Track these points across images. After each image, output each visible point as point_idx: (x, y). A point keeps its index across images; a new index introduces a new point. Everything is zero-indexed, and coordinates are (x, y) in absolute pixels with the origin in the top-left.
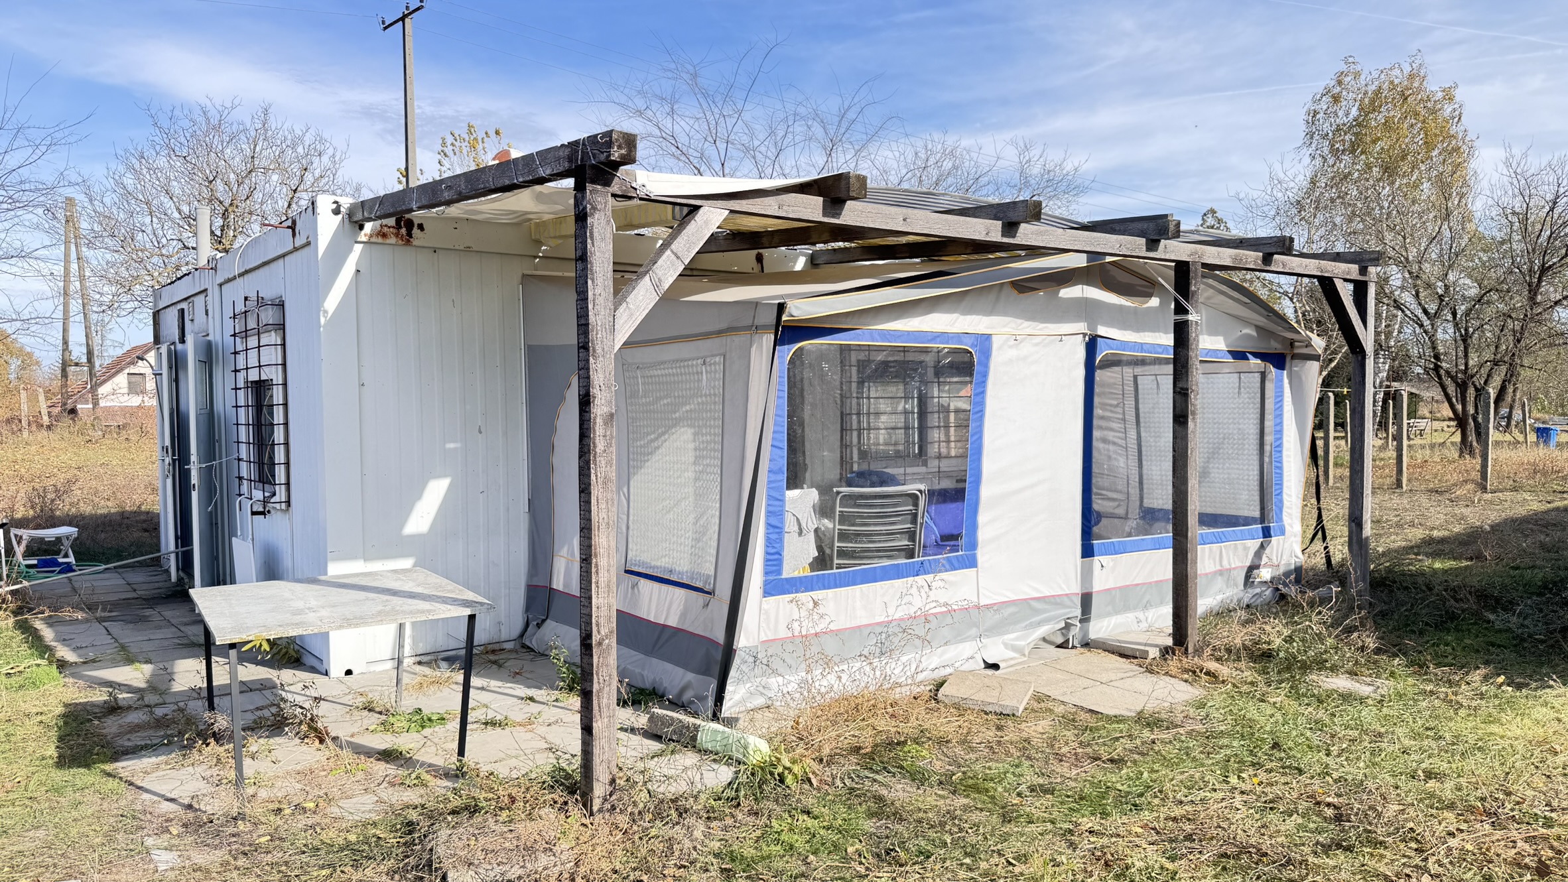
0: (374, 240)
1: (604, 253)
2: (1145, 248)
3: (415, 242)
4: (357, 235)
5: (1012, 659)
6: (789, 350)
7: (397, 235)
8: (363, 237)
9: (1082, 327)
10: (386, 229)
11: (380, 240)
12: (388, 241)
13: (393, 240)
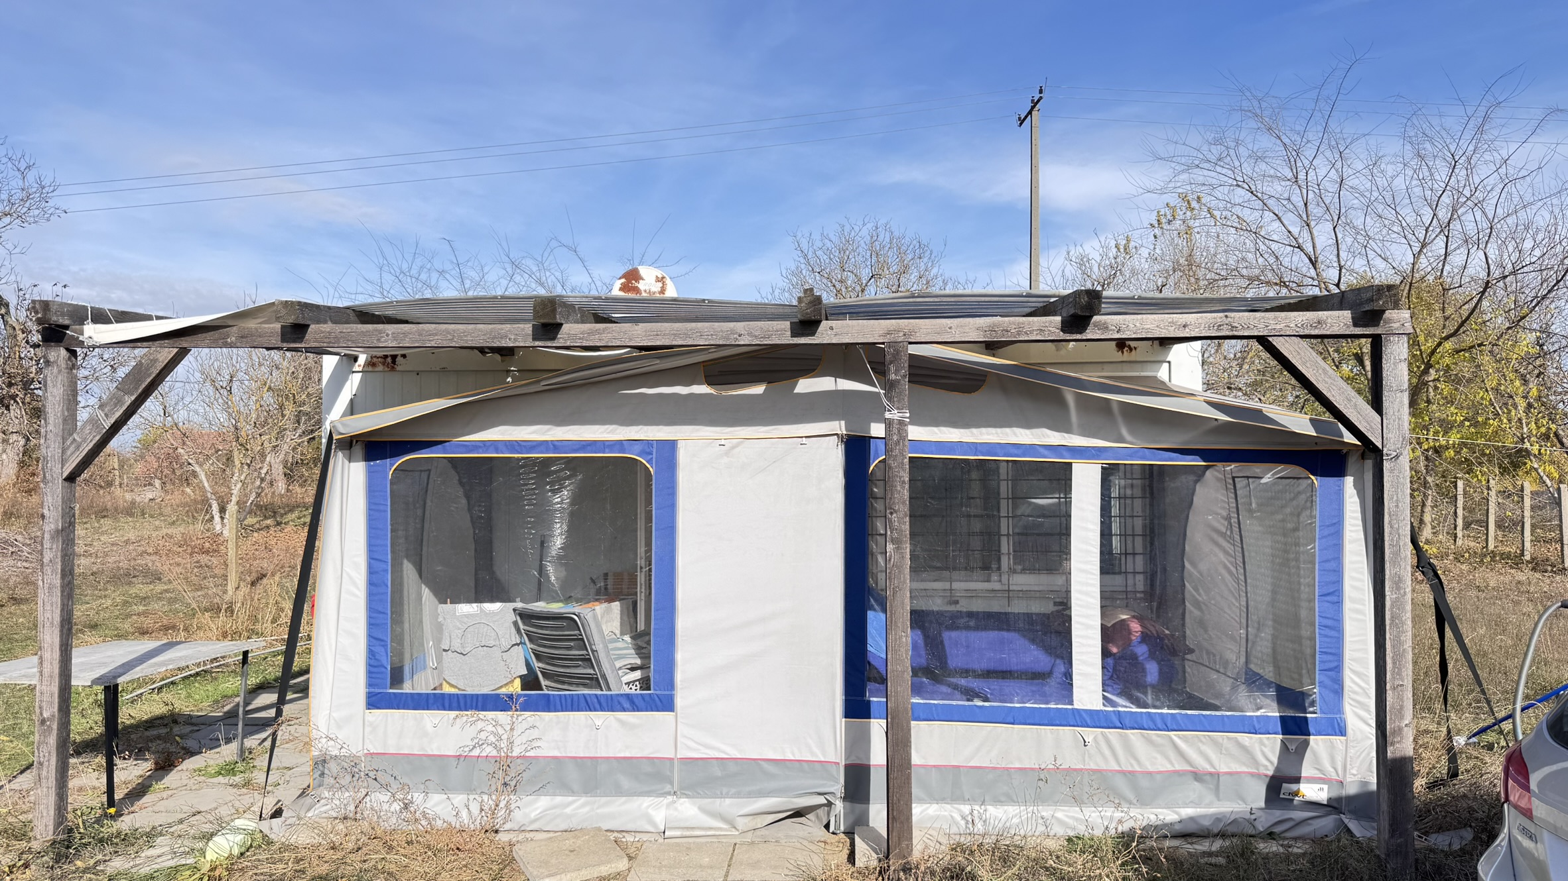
0: (366, 369)
1: (55, 397)
2: (789, 333)
3: (398, 368)
4: (353, 366)
5: (711, 829)
6: (392, 465)
7: (384, 364)
8: (356, 368)
9: (839, 427)
10: (375, 359)
11: (370, 369)
12: (376, 369)
13: (380, 368)
